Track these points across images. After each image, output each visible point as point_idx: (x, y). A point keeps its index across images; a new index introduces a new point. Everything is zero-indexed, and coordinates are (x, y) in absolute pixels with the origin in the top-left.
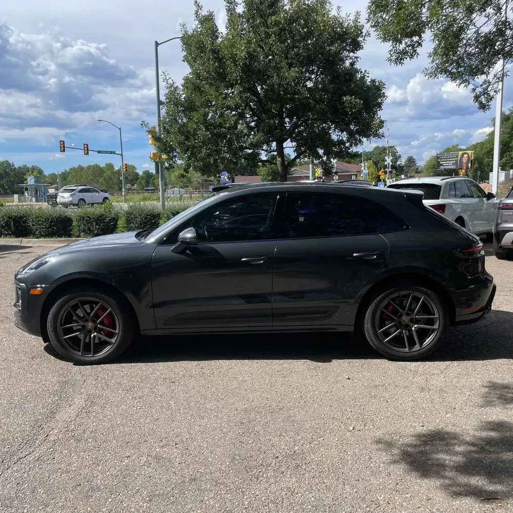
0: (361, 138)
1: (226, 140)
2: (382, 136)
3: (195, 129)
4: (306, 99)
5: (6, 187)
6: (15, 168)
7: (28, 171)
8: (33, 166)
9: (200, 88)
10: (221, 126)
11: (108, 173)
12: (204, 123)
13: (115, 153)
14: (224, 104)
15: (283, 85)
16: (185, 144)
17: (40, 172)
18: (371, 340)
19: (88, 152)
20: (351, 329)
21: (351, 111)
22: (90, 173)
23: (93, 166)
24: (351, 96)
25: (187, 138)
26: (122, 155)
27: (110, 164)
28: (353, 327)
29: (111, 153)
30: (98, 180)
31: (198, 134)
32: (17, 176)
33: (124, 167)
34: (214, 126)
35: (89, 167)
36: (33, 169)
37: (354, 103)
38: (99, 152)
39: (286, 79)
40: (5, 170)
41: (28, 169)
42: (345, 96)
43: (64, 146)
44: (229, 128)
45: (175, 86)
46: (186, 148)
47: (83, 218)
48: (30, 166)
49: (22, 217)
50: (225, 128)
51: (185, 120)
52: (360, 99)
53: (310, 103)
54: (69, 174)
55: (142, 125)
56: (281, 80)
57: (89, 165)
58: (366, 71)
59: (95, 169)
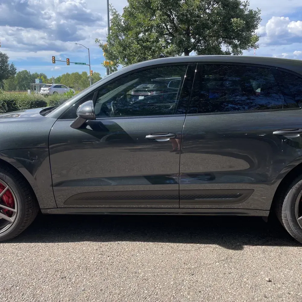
0: (241, 50)
1: (151, 51)
2: (257, 47)
3: (130, 42)
4: (206, 20)
5: (26, 86)
6: (31, 75)
7: (38, 77)
8: (41, 74)
9: (133, 15)
10: (147, 41)
11: (84, 77)
12: (136, 38)
13: (85, 64)
14: (149, 24)
15: (190, 11)
16: (123, 53)
17: (45, 77)
18: (289, 228)
19: (69, 64)
20: (266, 214)
21: (237, 28)
22: (73, 78)
23: (75, 73)
24: (237, 18)
25: (125, 49)
26: (90, 65)
27: (85, 72)
28: (269, 211)
29: (83, 64)
30: (78, 82)
31: (132, 47)
32: (31, 80)
33: (91, 73)
34: (143, 41)
35: (73, 74)
36: (41, 75)
37: (239, 23)
38: (76, 63)
39: (192, 6)
40: (25, 76)
41: (38, 75)
42: (233, 18)
43: (55, 60)
44: (153, 42)
45: (117, 14)
46: (124, 56)
47: (53, 102)
48: (39, 73)
49: (13, 101)
50: (150, 42)
51: (124, 37)
52: (243, 20)
53: (208, 23)
54: (61, 78)
55: (96, 41)
56: (189, 7)
57: (73, 73)
58: (247, 1)
59: (76, 75)
